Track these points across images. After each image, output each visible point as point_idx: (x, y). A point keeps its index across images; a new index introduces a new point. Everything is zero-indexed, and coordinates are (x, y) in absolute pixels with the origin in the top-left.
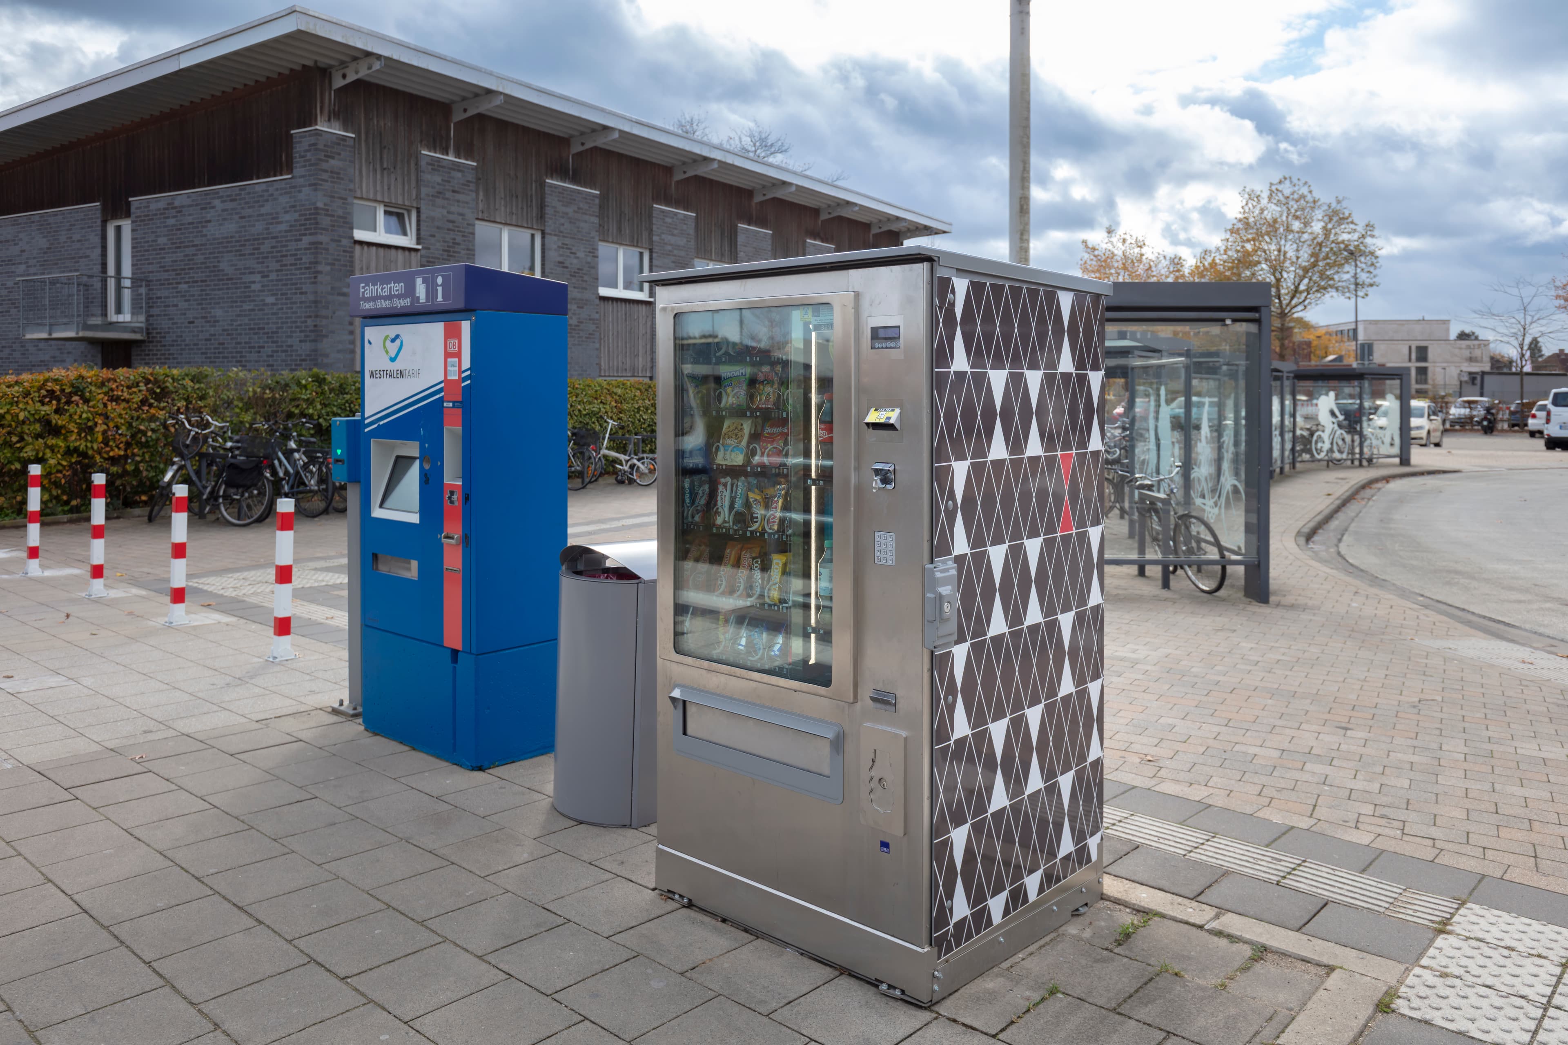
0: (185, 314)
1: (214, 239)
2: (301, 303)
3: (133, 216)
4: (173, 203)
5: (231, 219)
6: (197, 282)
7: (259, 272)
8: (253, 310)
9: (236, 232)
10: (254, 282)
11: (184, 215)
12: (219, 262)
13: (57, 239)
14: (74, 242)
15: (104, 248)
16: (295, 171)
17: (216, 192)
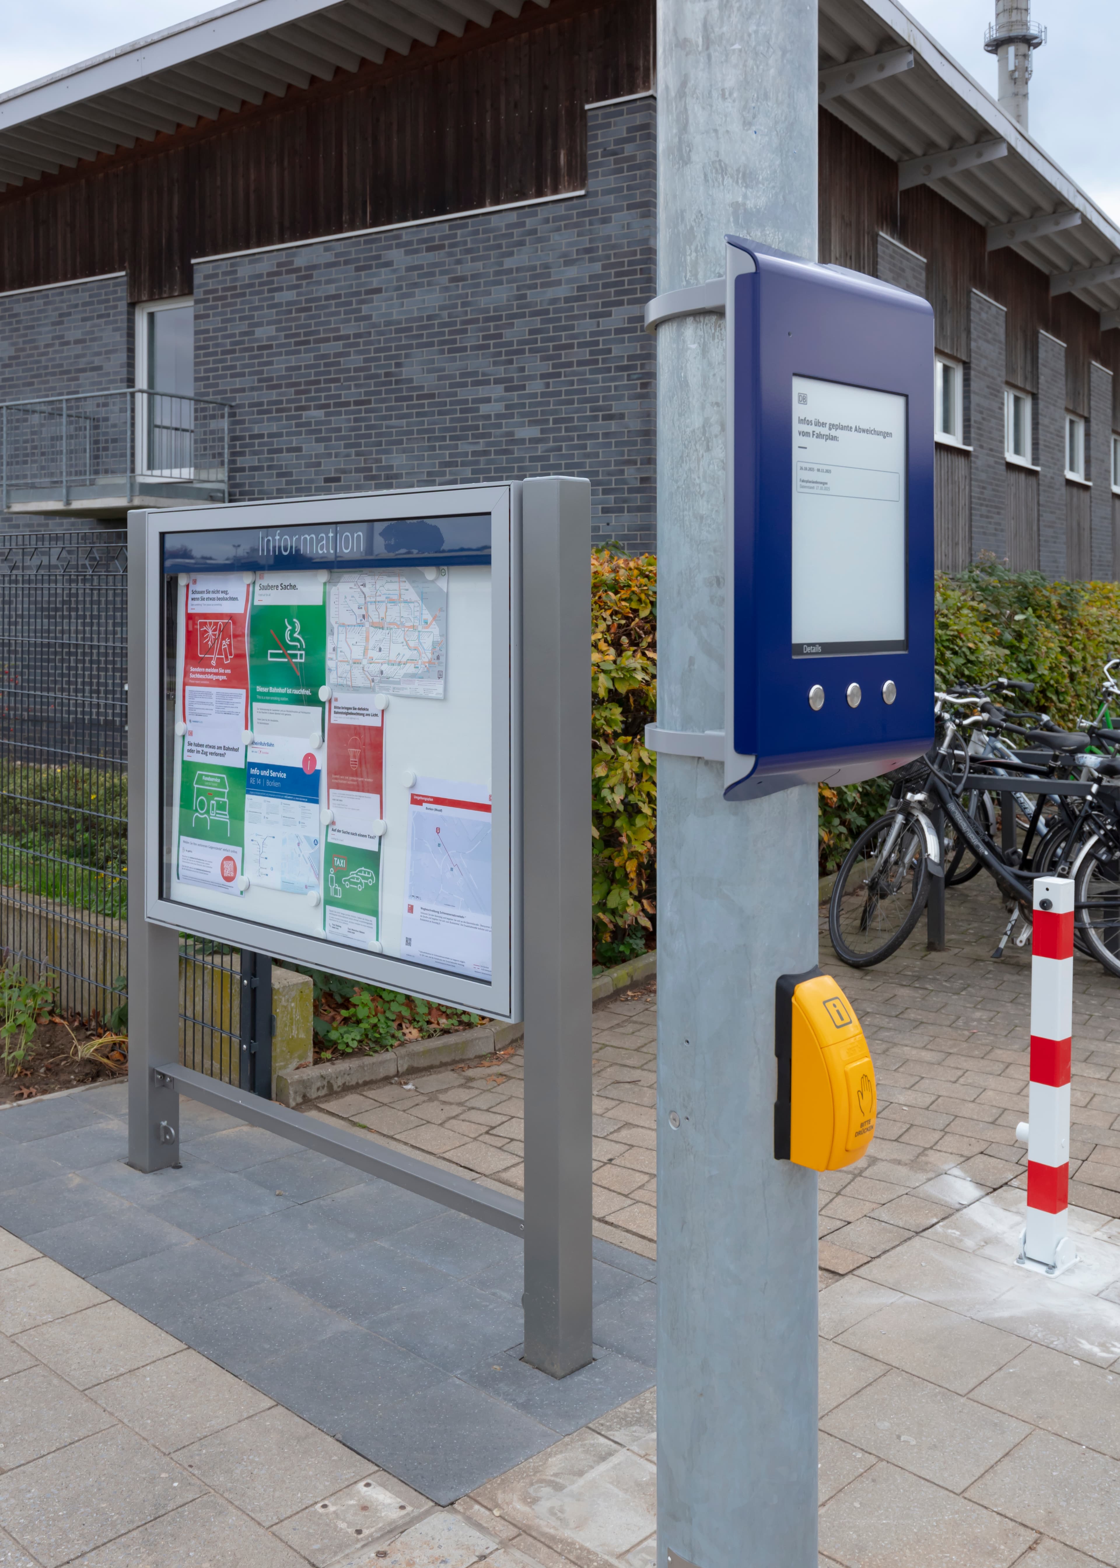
0: (319, 464)
1: (388, 323)
2: (606, 435)
3: (198, 293)
4: (291, 263)
5: (429, 284)
6: (347, 404)
7: (497, 381)
8: (486, 453)
9: (442, 308)
10: (488, 400)
11: (319, 283)
12: (398, 365)
13: (33, 341)
14: (67, 343)
15: (131, 351)
16: (590, 182)
17: (395, 235)
